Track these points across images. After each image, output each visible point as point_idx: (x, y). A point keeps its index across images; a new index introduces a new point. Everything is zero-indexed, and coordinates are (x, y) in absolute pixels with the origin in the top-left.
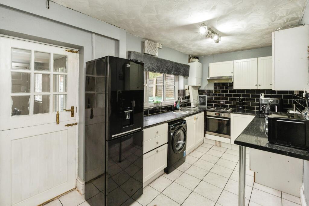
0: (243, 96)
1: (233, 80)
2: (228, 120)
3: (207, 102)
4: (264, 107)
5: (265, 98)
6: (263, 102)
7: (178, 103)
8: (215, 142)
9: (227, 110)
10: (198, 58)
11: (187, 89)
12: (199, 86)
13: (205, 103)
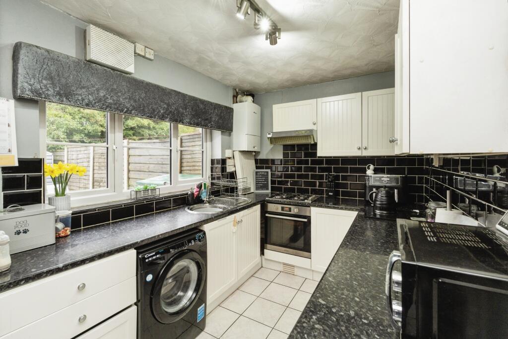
0: (336, 170)
1: (315, 139)
2: (306, 220)
3: (271, 184)
4: (374, 194)
5: (374, 174)
6: (372, 182)
7: (203, 188)
8: (282, 265)
9: (304, 200)
10: (253, 96)
11: (229, 158)
12: (255, 152)
13: (268, 186)
